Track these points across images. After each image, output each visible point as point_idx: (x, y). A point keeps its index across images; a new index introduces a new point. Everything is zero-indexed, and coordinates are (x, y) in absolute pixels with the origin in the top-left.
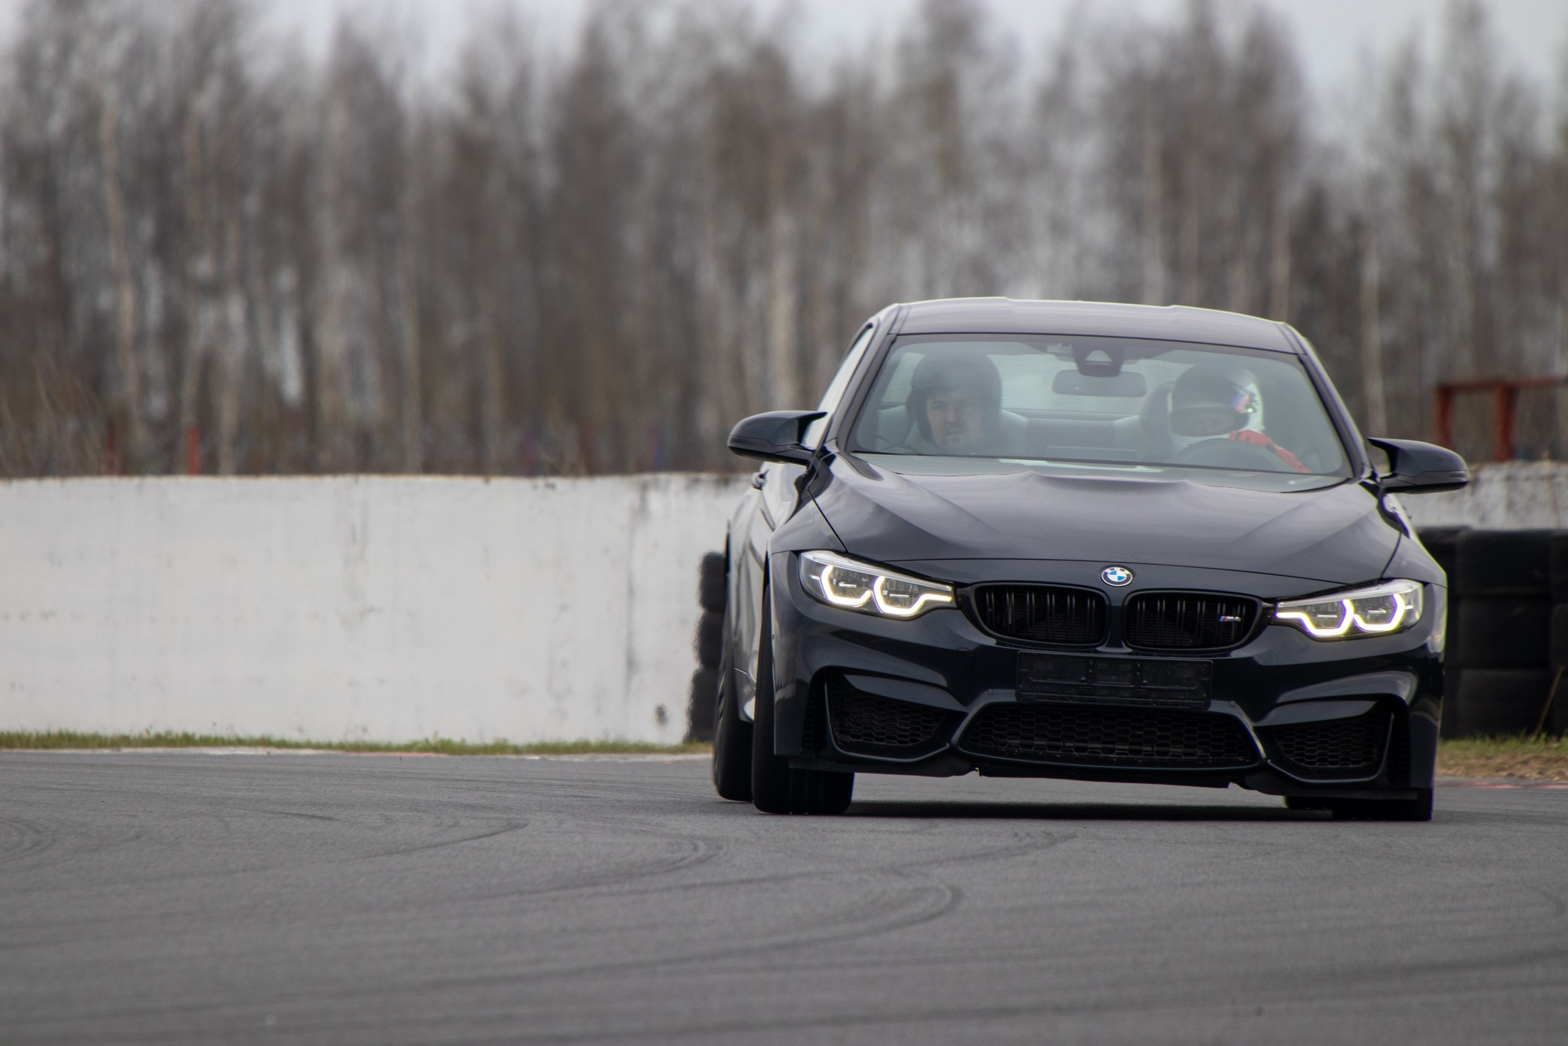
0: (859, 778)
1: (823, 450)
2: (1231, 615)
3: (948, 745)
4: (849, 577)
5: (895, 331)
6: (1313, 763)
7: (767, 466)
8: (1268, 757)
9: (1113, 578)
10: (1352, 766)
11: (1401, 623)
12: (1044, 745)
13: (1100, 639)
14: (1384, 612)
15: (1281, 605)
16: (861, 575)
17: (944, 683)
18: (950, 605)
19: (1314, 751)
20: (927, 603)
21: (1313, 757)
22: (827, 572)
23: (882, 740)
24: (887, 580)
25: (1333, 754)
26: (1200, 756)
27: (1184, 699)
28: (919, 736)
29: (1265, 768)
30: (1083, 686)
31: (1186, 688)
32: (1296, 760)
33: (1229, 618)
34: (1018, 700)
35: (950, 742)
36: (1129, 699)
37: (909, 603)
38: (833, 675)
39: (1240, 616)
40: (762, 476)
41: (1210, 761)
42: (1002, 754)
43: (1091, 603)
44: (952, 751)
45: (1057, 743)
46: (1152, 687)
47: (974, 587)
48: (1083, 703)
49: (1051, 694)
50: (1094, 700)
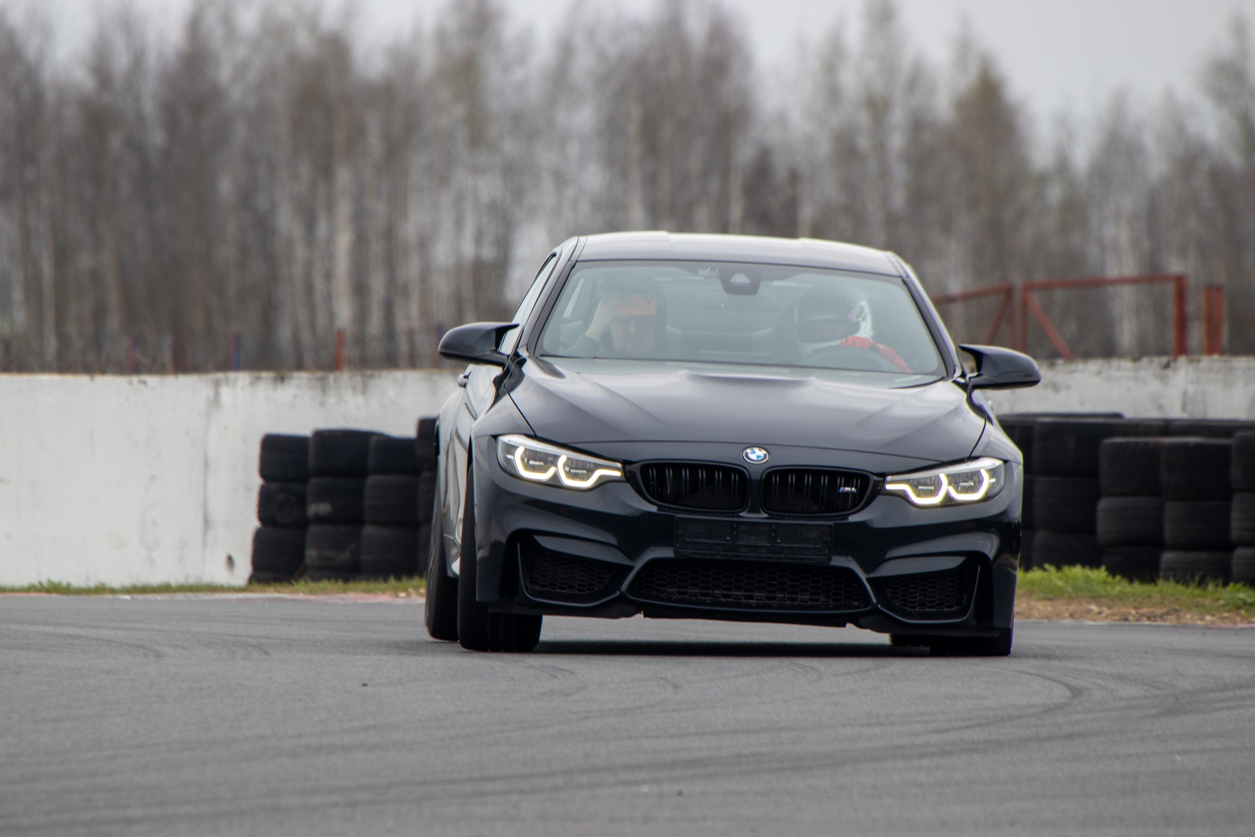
0: (547, 620)
1: (516, 354)
2: (848, 486)
3: (618, 593)
4: (538, 456)
5: (574, 258)
6: (915, 607)
7: (471, 367)
8: (878, 603)
9: (753, 457)
10: (945, 609)
11: (986, 494)
12: (698, 593)
13: (742, 506)
14: (973, 484)
15: (889, 478)
16: (548, 455)
17: (614, 542)
18: (619, 479)
19: (916, 597)
20: (601, 477)
21: (915, 602)
22: (519, 452)
23: (564, 589)
24: (568, 459)
25: (931, 599)
26: (823, 602)
27: (811, 555)
28: (594, 585)
29: (875, 611)
30: (728, 544)
31: (811, 546)
32: (901, 605)
33: (847, 489)
34: (675, 555)
35: (620, 591)
36: (765, 555)
37: (586, 478)
38: (524, 537)
39: (856, 487)
40: (466, 377)
41: (831, 606)
42: (662, 600)
43: (735, 477)
44: (622, 598)
45: (707, 591)
46: (785, 545)
47: (640, 464)
48: (728, 558)
49: (702, 552)
50: (738, 556)
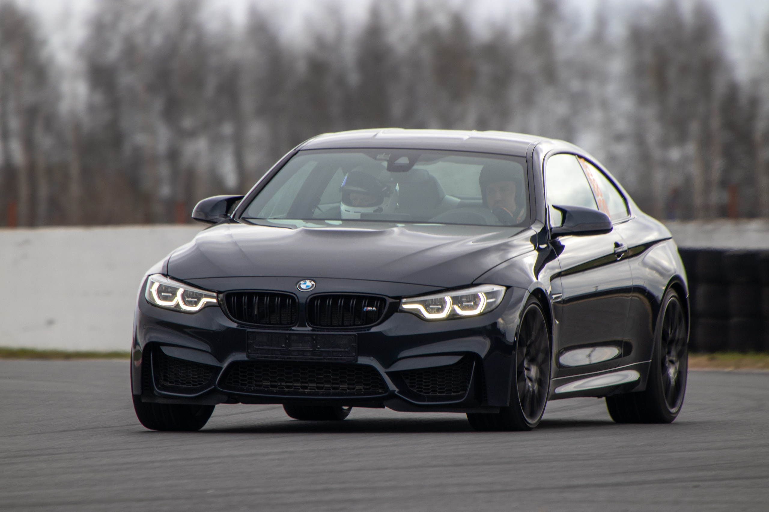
2: (370, 306)
3: (213, 387)
4: (167, 289)
6: (429, 393)
8: (397, 390)
9: (303, 286)
10: (453, 394)
11: (483, 310)
12: (268, 385)
13: (293, 324)
14: (472, 303)
15: (404, 300)
16: (172, 288)
17: (209, 350)
18: (215, 304)
19: (429, 385)
20: (207, 303)
21: (429, 389)
22: (156, 286)
23: (184, 384)
24: (185, 291)
25: (441, 387)
26: (358, 389)
27: (342, 356)
28: (202, 381)
30: (283, 350)
31: (343, 350)
32: (417, 391)
33: (369, 308)
34: (248, 358)
35: (215, 384)
36: (310, 357)
37: (196, 304)
38: (155, 347)
39: (376, 307)
41: (362, 393)
42: (245, 391)
43: (289, 301)
44: (214, 391)
45: (276, 384)
46: (323, 350)
47: (225, 293)
48: (284, 360)
49: (266, 355)
50: (290, 358)
